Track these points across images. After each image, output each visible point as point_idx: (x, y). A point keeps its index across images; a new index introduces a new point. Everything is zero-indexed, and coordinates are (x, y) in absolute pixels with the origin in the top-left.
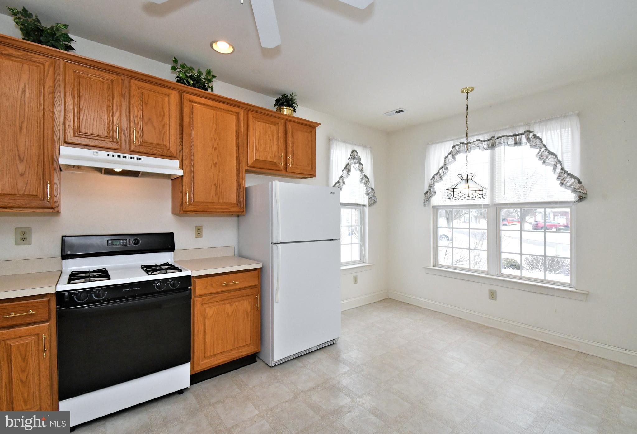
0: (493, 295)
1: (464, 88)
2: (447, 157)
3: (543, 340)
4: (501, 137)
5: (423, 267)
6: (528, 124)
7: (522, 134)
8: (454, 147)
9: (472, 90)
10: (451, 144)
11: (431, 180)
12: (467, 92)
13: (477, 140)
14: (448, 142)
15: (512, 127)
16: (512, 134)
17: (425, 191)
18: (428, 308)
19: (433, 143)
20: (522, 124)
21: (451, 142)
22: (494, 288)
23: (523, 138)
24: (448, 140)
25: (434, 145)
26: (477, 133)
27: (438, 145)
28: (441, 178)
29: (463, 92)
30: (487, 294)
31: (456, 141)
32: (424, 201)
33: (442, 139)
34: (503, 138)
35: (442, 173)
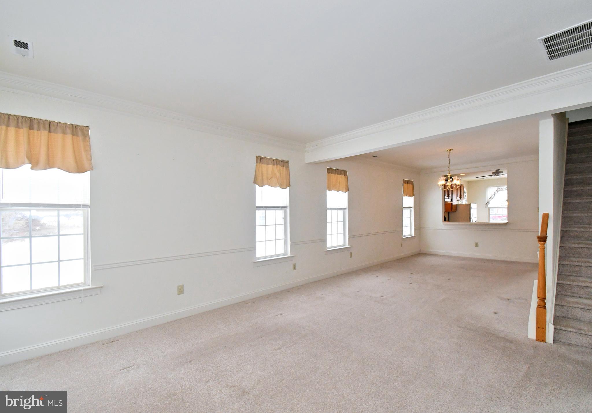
35: (493, 197)
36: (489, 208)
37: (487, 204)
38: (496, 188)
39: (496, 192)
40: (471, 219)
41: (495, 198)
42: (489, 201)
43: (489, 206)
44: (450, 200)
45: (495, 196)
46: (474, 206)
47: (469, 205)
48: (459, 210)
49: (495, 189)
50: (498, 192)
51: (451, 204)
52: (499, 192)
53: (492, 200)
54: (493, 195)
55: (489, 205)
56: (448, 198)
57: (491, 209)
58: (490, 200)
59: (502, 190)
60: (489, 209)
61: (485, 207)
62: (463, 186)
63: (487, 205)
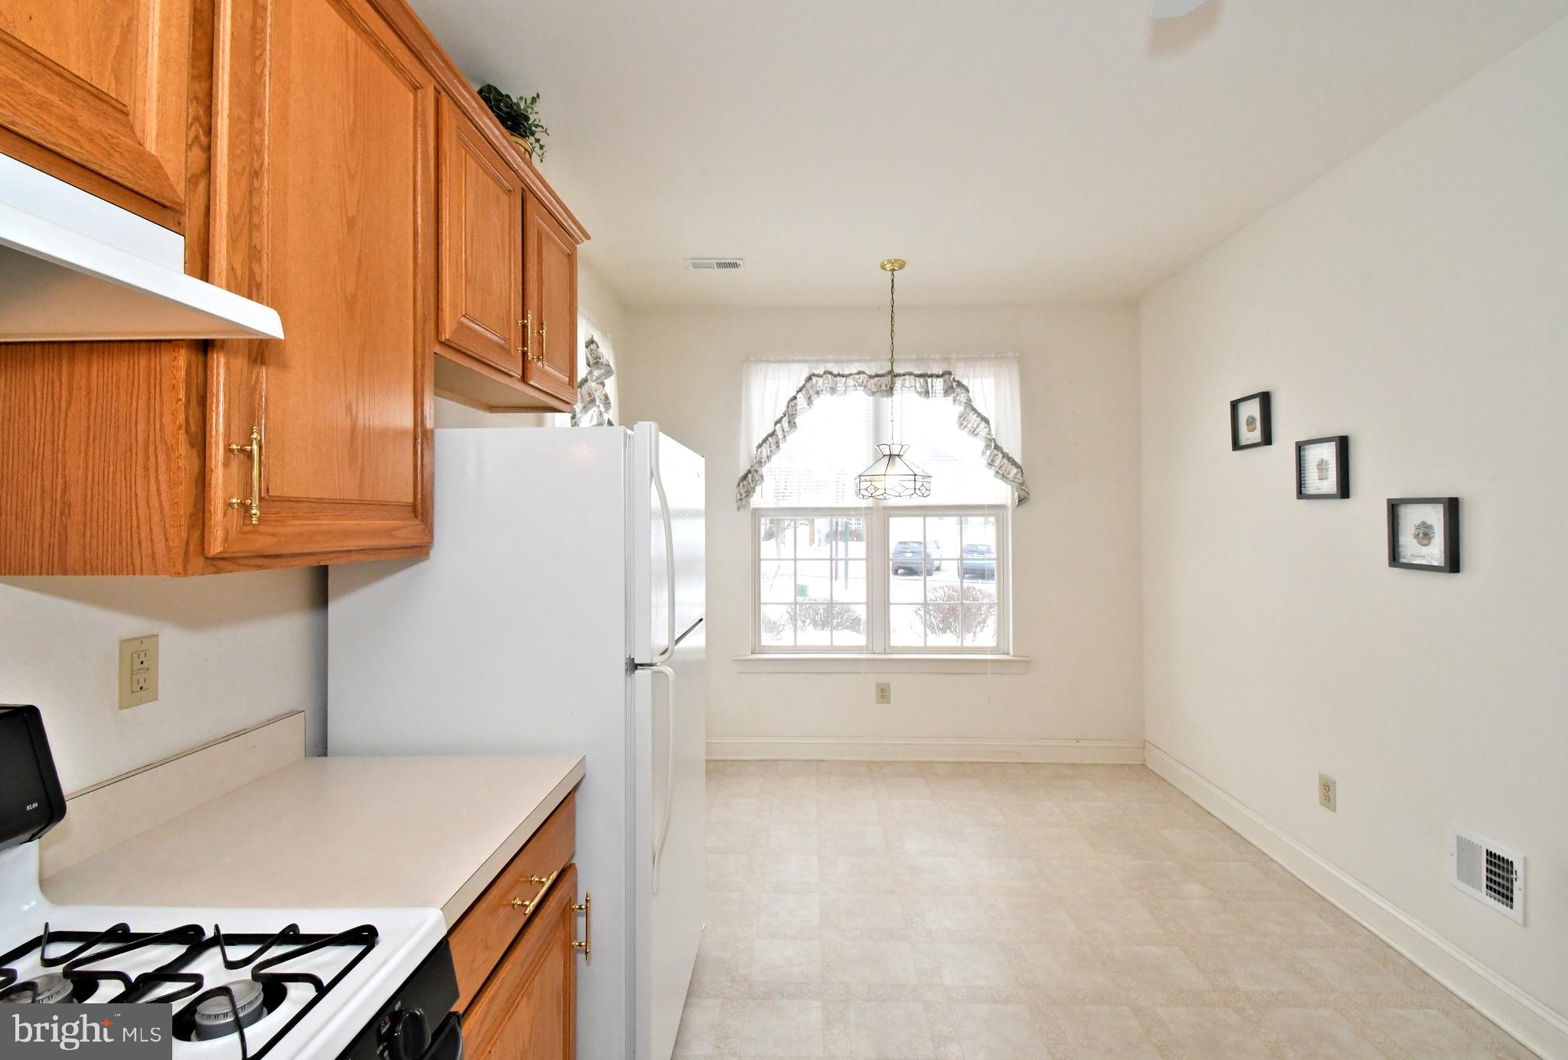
0: (884, 693)
1: (889, 261)
2: (795, 398)
3: (970, 760)
4: (904, 375)
5: (734, 660)
6: (946, 360)
7: (938, 376)
8: (809, 378)
9: (901, 267)
10: (802, 371)
11: (759, 446)
12: (891, 270)
13: (859, 373)
14: (795, 366)
15: (920, 360)
16: (919, 373)
17: (742, 474)
18: (740, 758)
19: (761, 361)
20: (938, 356)
21: (802, 365)
22: (884, 679)
23: (939, 384)
24: (796, 359)
25: (761, 366)
26: (855, 357)
27: (772, 367)
28: (778, 444)
29: (883, 267)
30: (872, 694)
31: (814, 365)
32: (739, 497)
33: (783, 356)
34: (907, 377)
35: (779, 433)
36: (755, 513)
37: (748, 481)
38: (798, 374)
39: (801, 398)
41: (791, 447)
42: (759, 463)
43: (757, 501)
45: (792, 424)
49: (793, 375)
50: (809, 399)
53: (779, 454)
54: (785, 422)
55: (759, 488)
57: (763, 525)
58: (765, 451)
59: (836, 390)
60: (757, 518)
61: (735, 506)
63: (749, 493)
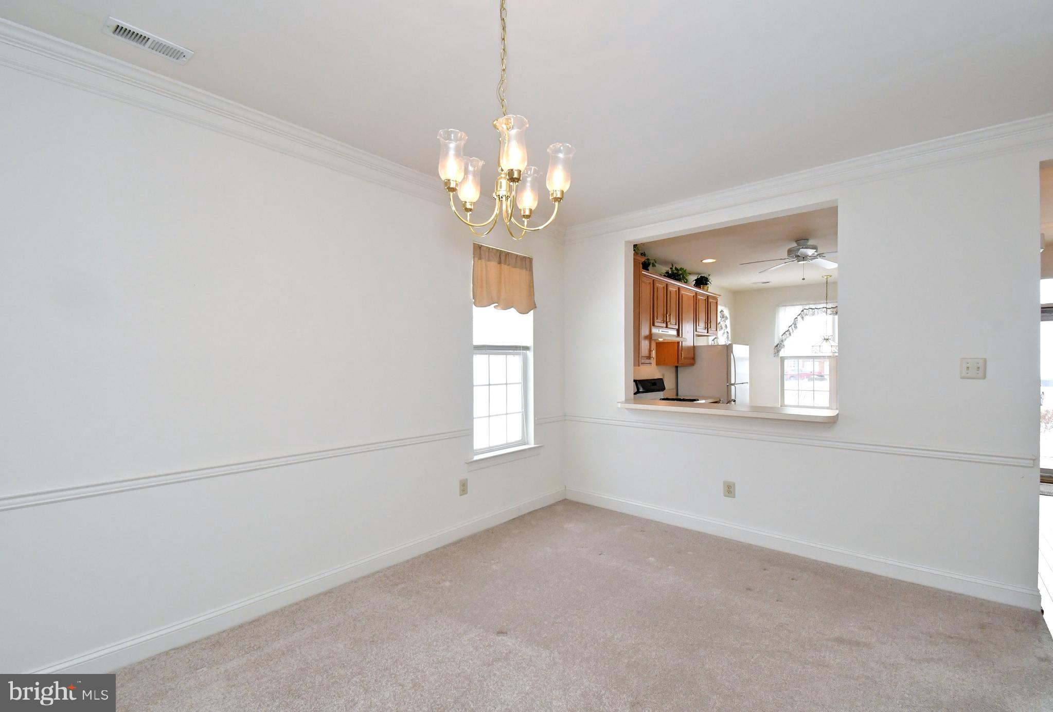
2: (797, 318)
8: (803, 311)
10: (800, 308)
11: (782, 335)
14: (797, 307)
17: (775, 345)
19: (783, 306)
24: (797, 304)
27: (788, 308)
28: (790, 334)
31: (805, 306)
32: (774, 353)
33: (792, 303)
35: (791, 331)
36: (781, 357)
37: (778, 347)
38: (798, 309)
39: (799, 318)
40: (733, 387)
41: (796, 333)
42: (782, 341)
43: (782, 354)
44: (674, 333)
45: (796, 327)
46: (740, 352)
47: (728, 349)
48: (703, 360)
49: (796, 310)
50: (803, 318)
51: (678, 343)
52: (806, 318)
53: (791, 338)
54: (793, 326)
55: (782, 350)
56: (664, 325)
57: (786, 361)
58: (784, 337)
59: (813, 314)
60: (783, 359)
61: (774, 356)
62: (715, 299)
63: (778, 351)
